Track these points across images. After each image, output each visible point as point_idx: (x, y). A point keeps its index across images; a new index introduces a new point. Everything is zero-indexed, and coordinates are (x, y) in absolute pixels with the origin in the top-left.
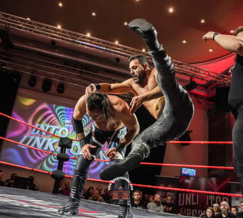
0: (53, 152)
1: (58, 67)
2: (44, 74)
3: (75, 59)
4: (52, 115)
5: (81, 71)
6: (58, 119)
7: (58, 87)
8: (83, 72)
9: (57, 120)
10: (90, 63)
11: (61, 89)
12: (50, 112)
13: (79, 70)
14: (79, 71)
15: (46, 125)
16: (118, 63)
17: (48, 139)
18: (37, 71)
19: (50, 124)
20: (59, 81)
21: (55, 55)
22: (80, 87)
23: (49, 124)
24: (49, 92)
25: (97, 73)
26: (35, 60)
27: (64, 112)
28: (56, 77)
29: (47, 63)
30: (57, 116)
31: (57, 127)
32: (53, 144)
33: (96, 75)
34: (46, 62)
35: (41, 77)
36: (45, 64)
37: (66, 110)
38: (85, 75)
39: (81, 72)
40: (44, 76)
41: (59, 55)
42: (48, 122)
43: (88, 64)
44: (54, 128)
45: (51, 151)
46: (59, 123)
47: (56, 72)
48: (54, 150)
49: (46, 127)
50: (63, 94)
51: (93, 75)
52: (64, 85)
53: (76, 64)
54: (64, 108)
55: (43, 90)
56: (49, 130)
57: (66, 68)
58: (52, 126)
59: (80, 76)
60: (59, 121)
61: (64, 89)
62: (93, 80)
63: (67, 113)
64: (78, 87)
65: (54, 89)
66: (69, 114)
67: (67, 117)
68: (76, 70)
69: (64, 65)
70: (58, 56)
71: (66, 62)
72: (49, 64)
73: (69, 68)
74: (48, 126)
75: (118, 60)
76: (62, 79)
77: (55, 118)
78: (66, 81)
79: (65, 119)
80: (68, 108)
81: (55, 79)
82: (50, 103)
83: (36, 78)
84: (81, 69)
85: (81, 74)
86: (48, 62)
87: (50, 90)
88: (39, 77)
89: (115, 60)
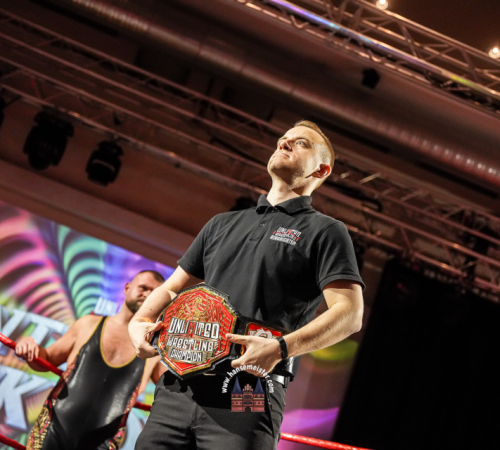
0: (19, 431)
1: (107, 67)
2: (42, 90)
3: (188, 45)
4: (47, 273)
5: (204, 103)
6: (68, 293)
7: (95, 155)
8: (214, 108)
9: (61, 296)
10: (250, 73)
11: (105, 165)
12: (39, 254)
13: (198, 95)
14: (195, 100)
15: (10, 308)
16: (366, 89)
17: (10, 371)
18: (15, 68)
19: (31, 309)
20: (101, 127)
21: (106, 18)
22: (189, 170)
23: (24, 307)
24: (51, 168)
25: (268, 119)
26: (15, 22)
27: (100, 265)
28: (92, 109)
29: (66, 46)
30: (64, 281)
31: (58, 326)
32: (27, 399)
33: (266, 129)
34: (60, 37)
35: (29, 99)
36: (58, 46)
37: (109, 259)
38: (216, 119)
39: (203, 107)
40: (43, 97)
41: (124, 18)
42: (21, 299)
43: (239, 78)
44: (42, 325)
45: (10, 427)
46: (68, 311)
47: (100, 88)
48: (23, 426)
49: (10, 317)
50: (112, 188)
51: (254, 125)
52: (120, 152)
53: (187, 69)
54: (102, 246)
55: (25, 157)
56: (18, 333)
57: (141, 77)
58: (34, 317)
59: (195, 122)
60: (71, 301)
61: (118, 165)
62: (249, 146)
63: (110, 271)
64: (178, 165)
65: (75, 161)
66: (121, 278)
67: (109, 290)
68: (185, 96)
69: (137, 63)
70: (118, 21)
71: (146, 51)
72: (75, 49)
73: (154, 82)
74: (19, 315)
75: (372, 76)
76: (117, 121)
77: (55, 286)
78: (134, 136)
79: (96, 297)
80: (119, 252)
81: (89, 117)
82: (47, 216)
83: (7, 100)
84: (207, 93)
85: (201, 114)
86: (68, 40)
87: (56, 160)
88: (18, 97)
89: (360, 77)
